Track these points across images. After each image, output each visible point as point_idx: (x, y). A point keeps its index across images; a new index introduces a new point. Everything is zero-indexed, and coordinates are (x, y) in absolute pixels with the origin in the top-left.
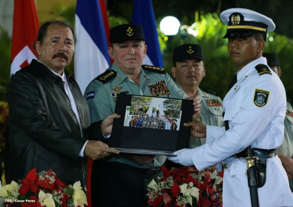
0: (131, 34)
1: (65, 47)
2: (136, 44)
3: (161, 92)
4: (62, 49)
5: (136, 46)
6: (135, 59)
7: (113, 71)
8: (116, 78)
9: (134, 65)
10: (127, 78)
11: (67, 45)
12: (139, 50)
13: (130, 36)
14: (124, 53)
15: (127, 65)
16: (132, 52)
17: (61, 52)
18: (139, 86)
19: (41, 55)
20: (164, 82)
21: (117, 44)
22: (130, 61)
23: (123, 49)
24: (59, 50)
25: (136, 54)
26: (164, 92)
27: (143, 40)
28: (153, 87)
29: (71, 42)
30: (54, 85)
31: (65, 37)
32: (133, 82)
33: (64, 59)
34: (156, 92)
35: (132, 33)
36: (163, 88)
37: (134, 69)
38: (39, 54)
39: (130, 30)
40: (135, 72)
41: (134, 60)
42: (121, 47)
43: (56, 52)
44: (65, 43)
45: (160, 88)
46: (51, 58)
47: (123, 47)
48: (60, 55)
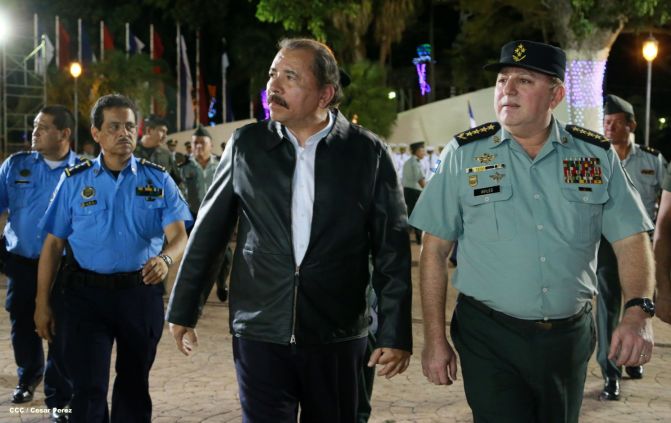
3: (585, 178)
26: (591, 178)
34: (574, 175)
36: (592, 172)
45: (587, 169)
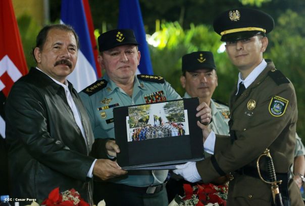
0: (121, 40)
1: (69, 54)
2: (129, 50)
4: (66, 55)
5: (129, 52)
6: (129, 67)
7: (103, 80)
8: (106, 88)
9: (127, 73)
10: (118, 88)
11: (70, 50)
12: (132, 56)
13: (120, 41)
14: (115, 61)
15: (120, 73)
16: (125, 59)
17: (64, 58)
18: (131, 97)
19: (40, 63)
20: (162, 92)
21: (107, 52)
22: (123, 69)
23: (115, 57)
24: (62, 56)
25: (129, 61)
27: (135, 45)
28: (150, 99)
29: (74, 48)
30: (57, 96)
31: (68, 43)
32: (124, 92)
33: (67, 67)
35: (122, 38)
37: (127, 78)
38: (39, 61)
39: (120, 35)
40: (129, 81)
41: (127, 69)
42: (112, 55)
43: (59, 59)
44: (68, 49)
46: (53, 66)
47: (115, 54)
48: (63, 62)
